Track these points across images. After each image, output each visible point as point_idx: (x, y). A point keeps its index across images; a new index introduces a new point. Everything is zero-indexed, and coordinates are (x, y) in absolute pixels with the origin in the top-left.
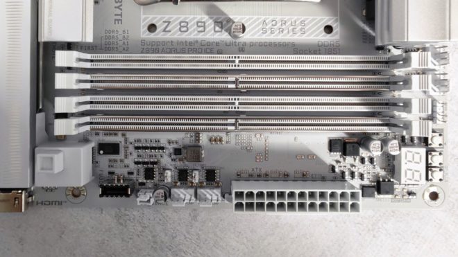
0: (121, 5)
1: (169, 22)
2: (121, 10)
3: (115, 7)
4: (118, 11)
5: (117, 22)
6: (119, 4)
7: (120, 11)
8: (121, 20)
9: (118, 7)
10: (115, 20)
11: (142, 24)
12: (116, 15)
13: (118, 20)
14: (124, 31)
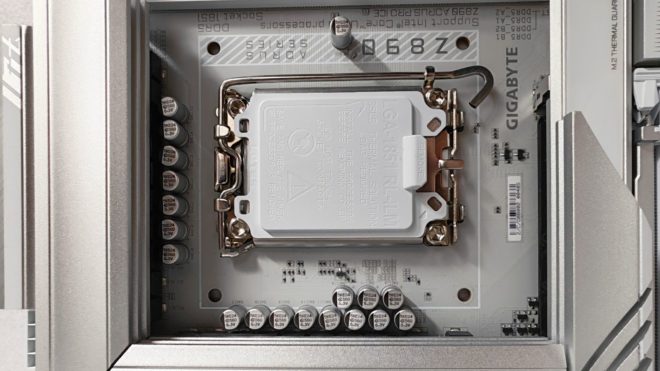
0: (508, 75)
1: (438, 52)
2: (508, 69)
3: (516, 72)
4: (512, 66)
5: (514, 51)
6: (511, 77)
7: (509, 66)
8: (508, 54)
9: (512, 72)
10: (516, 54)
11: (477, 48)
12: (516, 61)
13: (512, 54)
14: (503, 38)
